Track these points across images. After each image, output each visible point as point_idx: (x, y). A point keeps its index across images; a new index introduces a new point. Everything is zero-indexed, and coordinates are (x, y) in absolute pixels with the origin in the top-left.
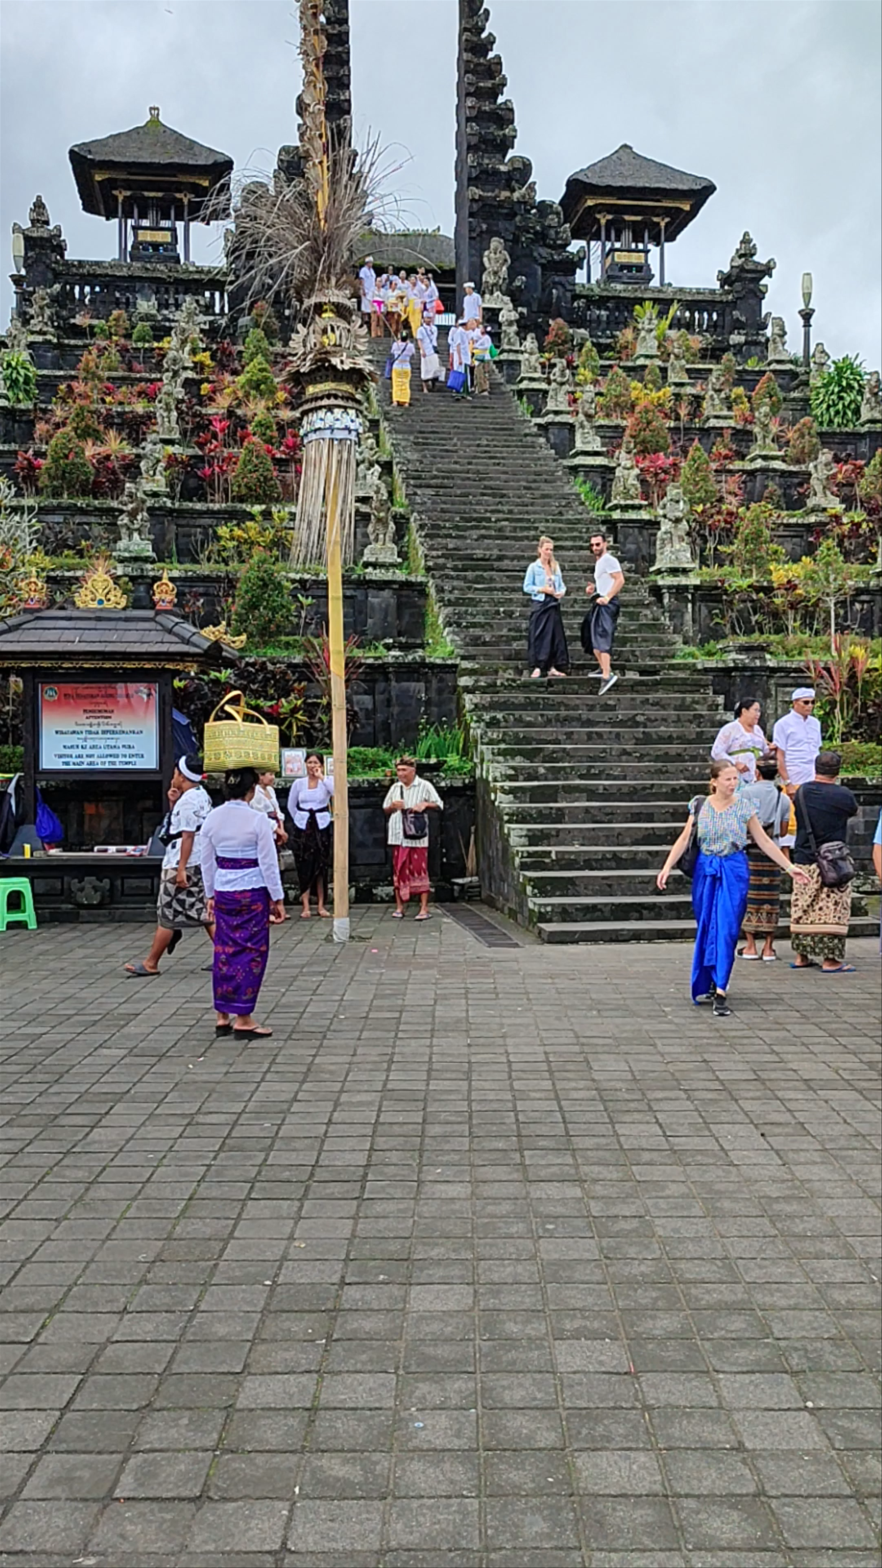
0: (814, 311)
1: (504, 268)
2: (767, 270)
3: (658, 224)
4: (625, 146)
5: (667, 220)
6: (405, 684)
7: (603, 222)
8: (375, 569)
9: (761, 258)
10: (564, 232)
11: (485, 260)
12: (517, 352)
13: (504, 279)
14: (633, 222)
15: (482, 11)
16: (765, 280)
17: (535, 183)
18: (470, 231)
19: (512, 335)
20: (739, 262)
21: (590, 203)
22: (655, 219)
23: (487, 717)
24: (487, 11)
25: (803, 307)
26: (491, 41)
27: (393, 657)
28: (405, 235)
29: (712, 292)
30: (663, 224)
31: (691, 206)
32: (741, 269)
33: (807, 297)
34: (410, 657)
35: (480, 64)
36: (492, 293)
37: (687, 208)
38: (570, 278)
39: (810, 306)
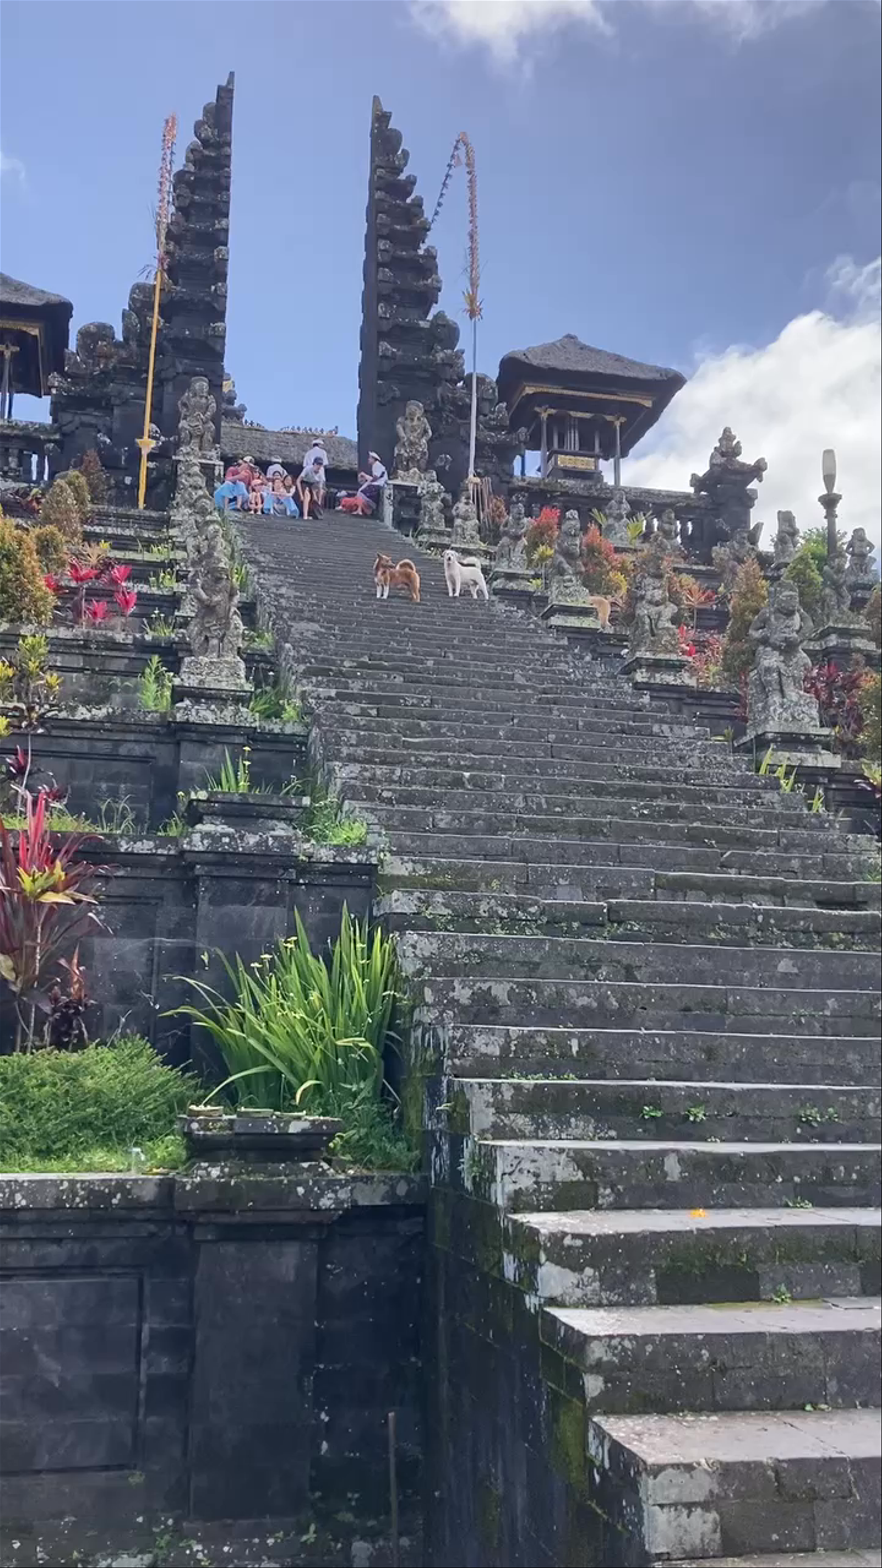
0: (839, 497)
1: (424, 441)
2: (757, 470)
3: (612, 423)
4: (570, 337)
5: (623, 419)
6: (234, 909)
7: (544, 416)
8: (198, 702)
9: (747, 458)
10: (500, 412)
11: (399, 428)
12: (441, 533)
13: (424, 453)
14: (581, 420)
15: (400, 152)
16: (753, 485)
17: (463, 352)
18: (379, 396)
19: (435, 511)
20: (720, 460)
21: (529, 390)
22: (609, 418)
23: (462, 994)
24: (406, 154)
25: (825, 492)
26: (411, 182)
27: (206, 835)
28: (294, 434)
29: (687, 496)
30: (617, 424)
31: (654, 403)
32: (724, 468)
33: (829, 479)
34: (252, 840)
35: (399, 206)
36: (407, 469)
37: (648, 404)
38: (506, 467)
39: (835, 491)
